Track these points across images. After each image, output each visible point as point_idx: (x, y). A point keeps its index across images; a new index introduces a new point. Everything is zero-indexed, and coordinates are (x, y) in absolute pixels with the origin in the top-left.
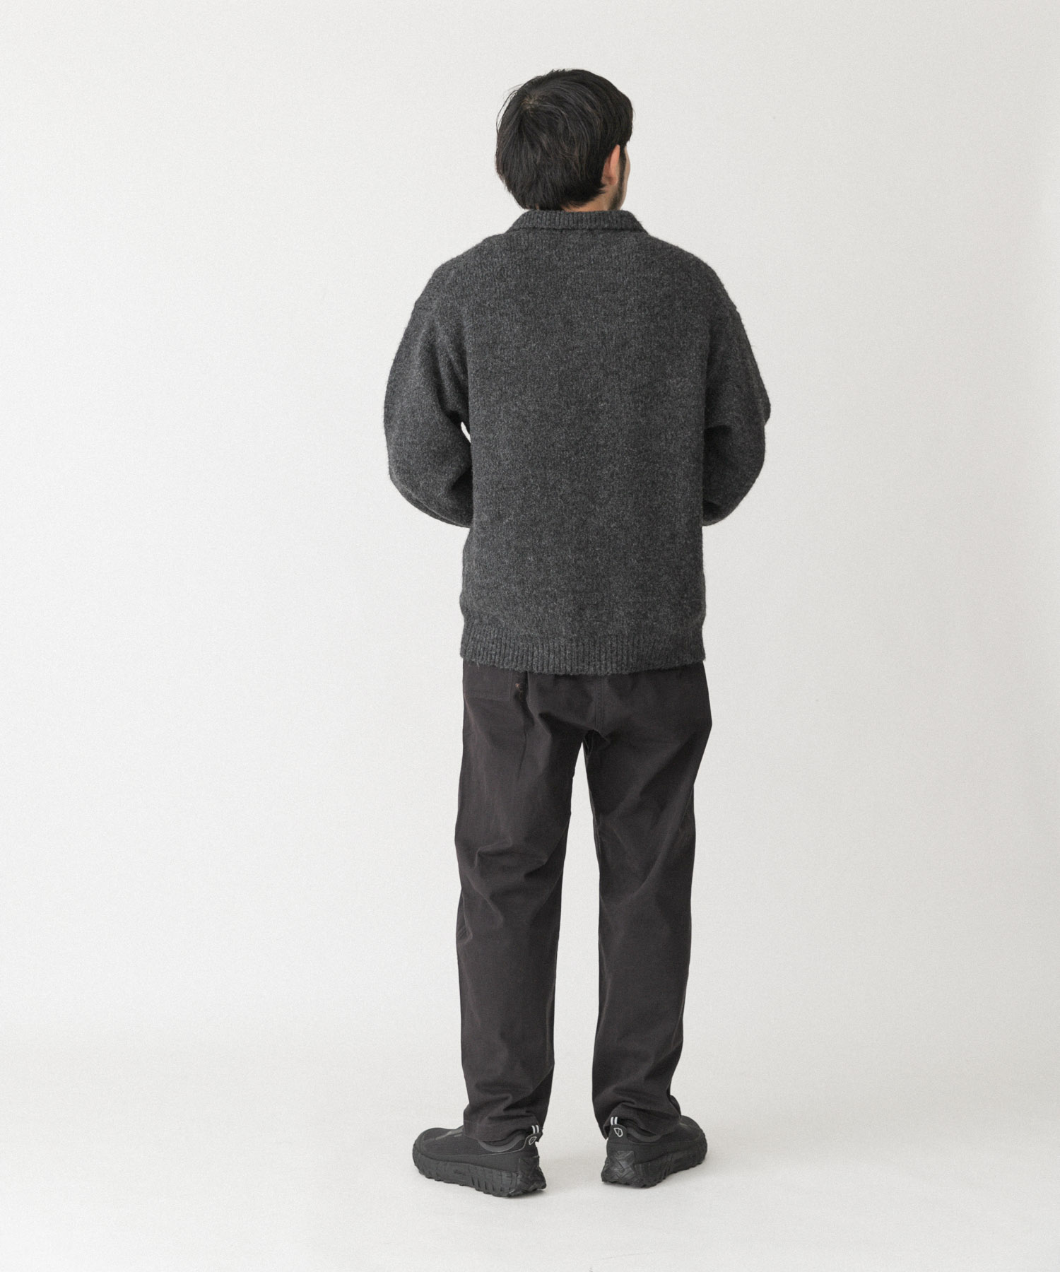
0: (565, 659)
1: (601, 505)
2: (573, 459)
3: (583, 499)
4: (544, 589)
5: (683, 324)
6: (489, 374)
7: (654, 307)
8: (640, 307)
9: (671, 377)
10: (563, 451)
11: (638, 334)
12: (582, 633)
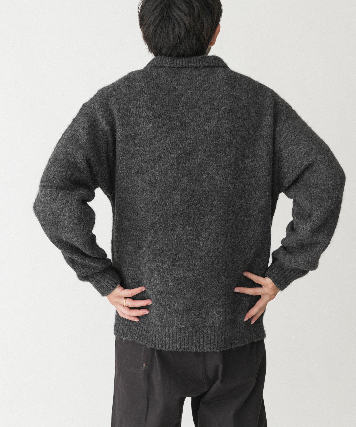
0: (176, 341)
1: (203, 242)
2: (185, 211)
3: (191, 237)
4: (164, 295)
5: (256, 123)
6: (131, 155)
7: (237, 113)
8: (229, 113)
9: (248, 158)
10: (179, 206)
11: (228, 130)
12: (188, 325)
